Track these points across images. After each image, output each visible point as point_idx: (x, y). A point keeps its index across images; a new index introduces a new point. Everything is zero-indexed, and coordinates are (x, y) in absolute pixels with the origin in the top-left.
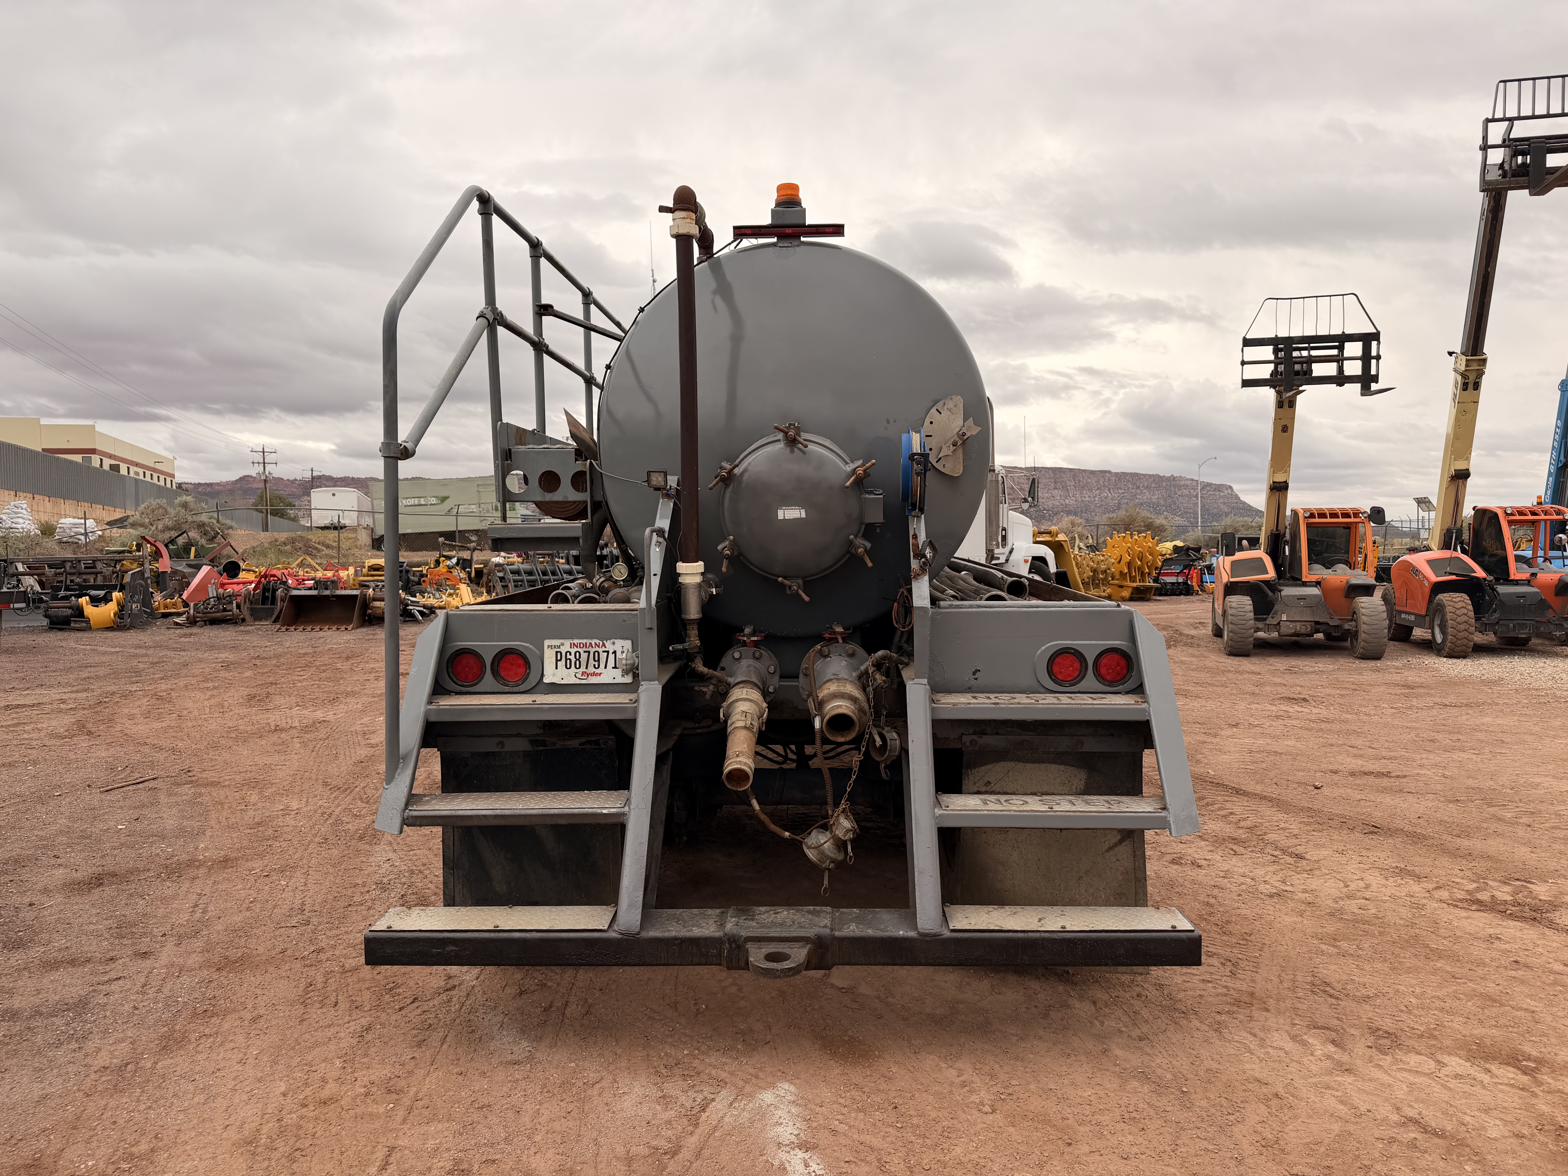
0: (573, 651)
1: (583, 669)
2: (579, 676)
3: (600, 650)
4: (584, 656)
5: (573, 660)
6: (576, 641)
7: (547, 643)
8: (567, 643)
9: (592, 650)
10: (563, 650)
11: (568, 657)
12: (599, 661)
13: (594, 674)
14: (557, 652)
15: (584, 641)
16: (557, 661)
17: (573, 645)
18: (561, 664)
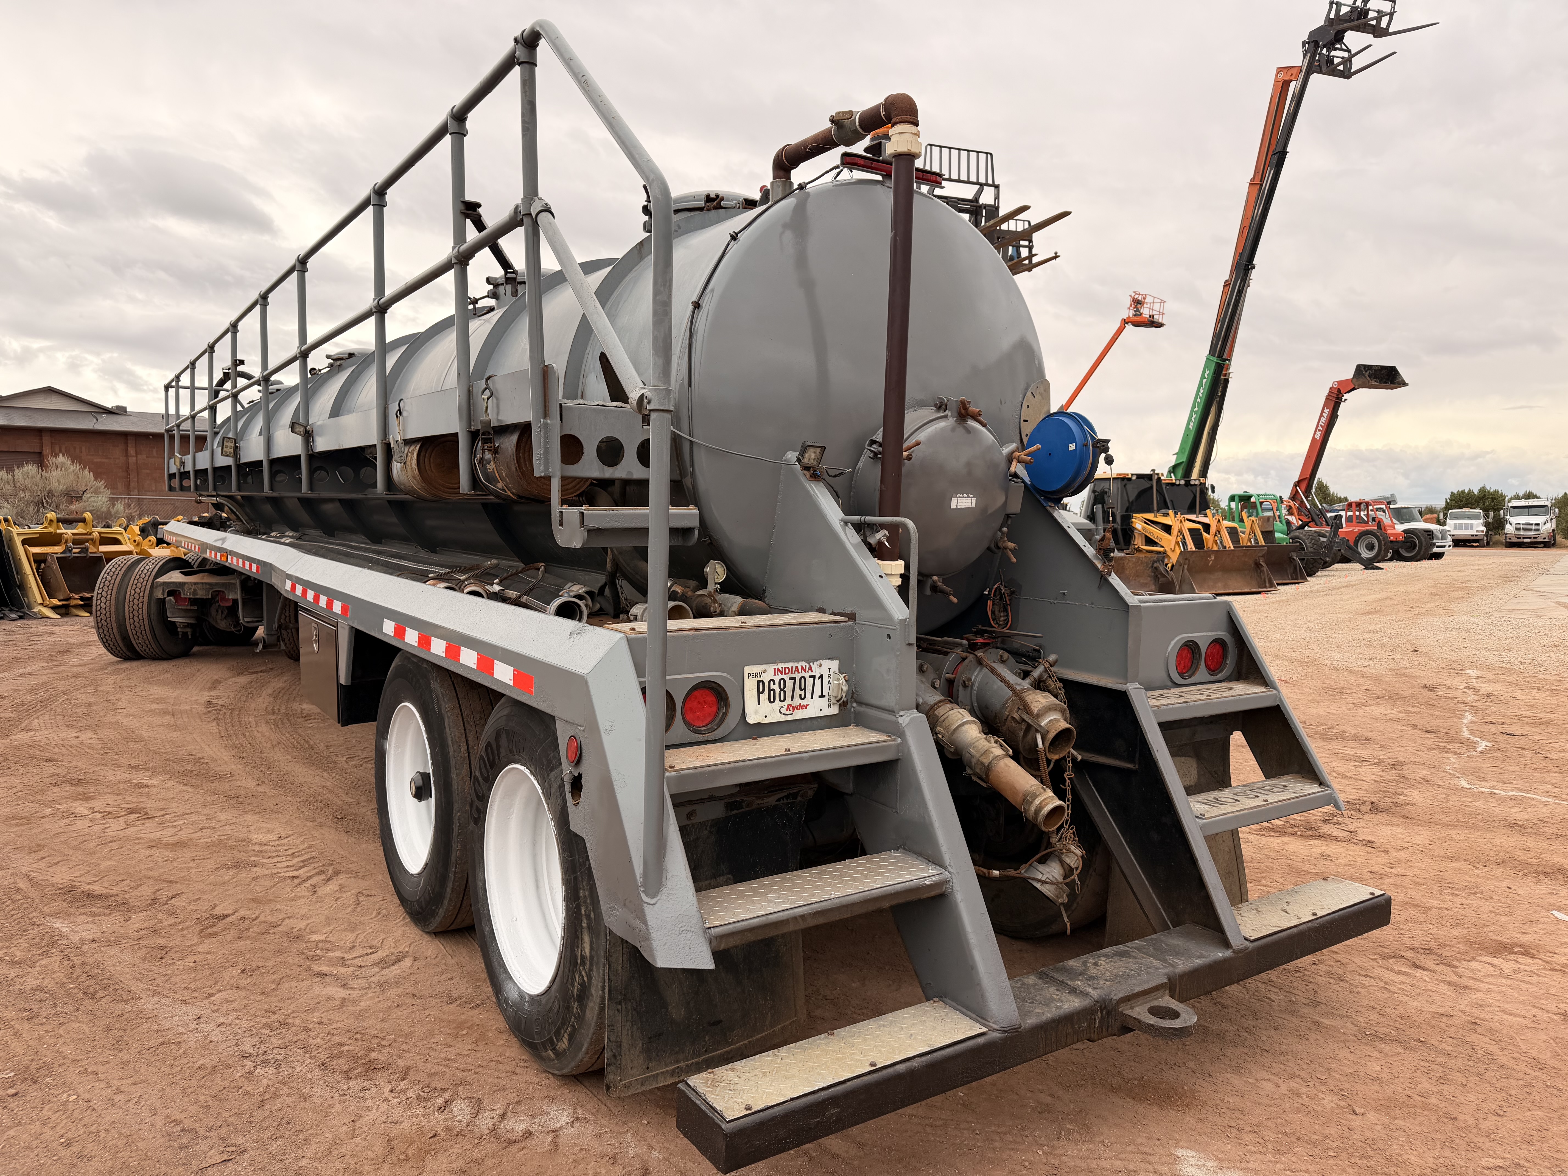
0: (777, 679)
1: (788, 702)
2: (784, 711)
3: (807, 675)
4: (790, 684)
5: (777, 690)
6: (781, 666)
7: (747, 670)
8: (770, 668)
9: (798, 676)
10: (766, 678)
11: (772, 687)
12: (805, 689)
13: (801, 707)
14: (759, 682)
15: (789, 665)
16: (759, 693)
17: (777, 671)
18: (764, 697)
